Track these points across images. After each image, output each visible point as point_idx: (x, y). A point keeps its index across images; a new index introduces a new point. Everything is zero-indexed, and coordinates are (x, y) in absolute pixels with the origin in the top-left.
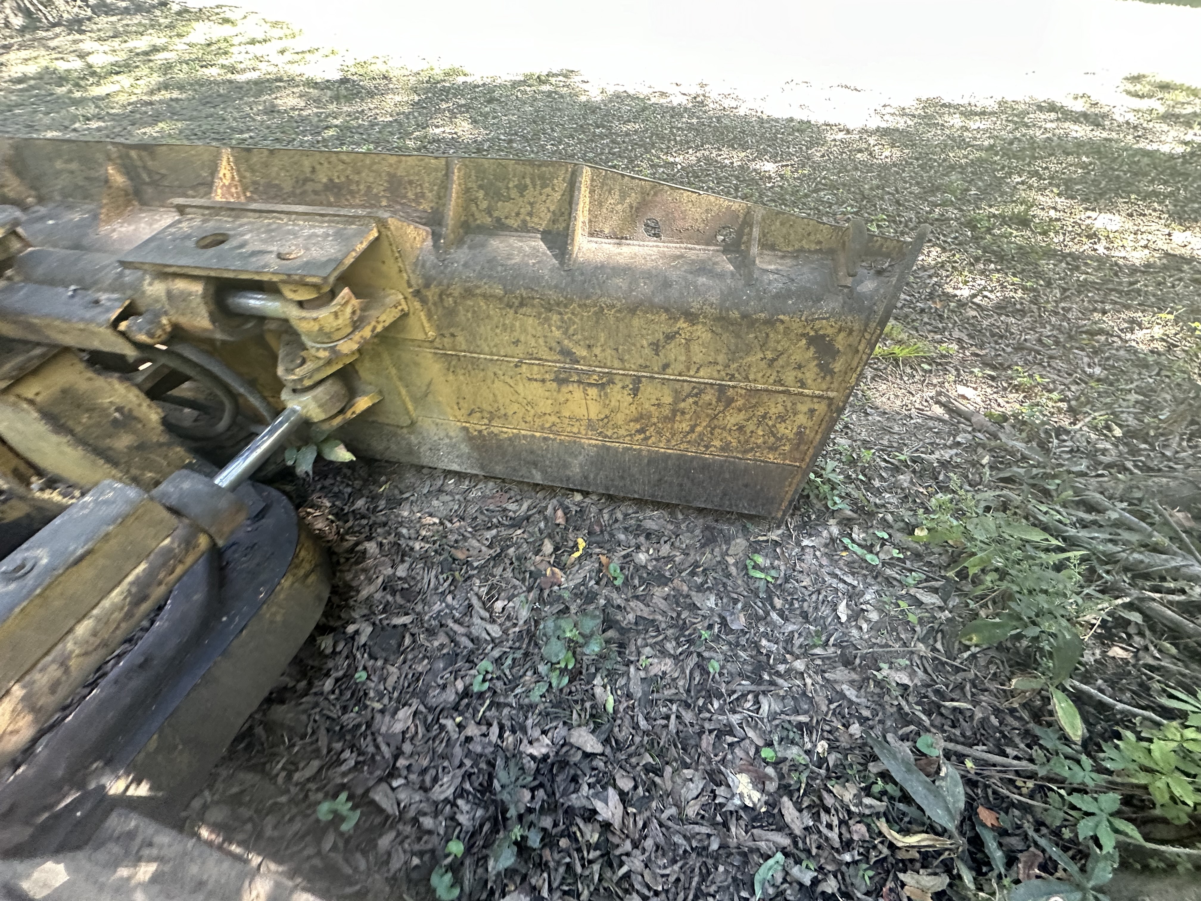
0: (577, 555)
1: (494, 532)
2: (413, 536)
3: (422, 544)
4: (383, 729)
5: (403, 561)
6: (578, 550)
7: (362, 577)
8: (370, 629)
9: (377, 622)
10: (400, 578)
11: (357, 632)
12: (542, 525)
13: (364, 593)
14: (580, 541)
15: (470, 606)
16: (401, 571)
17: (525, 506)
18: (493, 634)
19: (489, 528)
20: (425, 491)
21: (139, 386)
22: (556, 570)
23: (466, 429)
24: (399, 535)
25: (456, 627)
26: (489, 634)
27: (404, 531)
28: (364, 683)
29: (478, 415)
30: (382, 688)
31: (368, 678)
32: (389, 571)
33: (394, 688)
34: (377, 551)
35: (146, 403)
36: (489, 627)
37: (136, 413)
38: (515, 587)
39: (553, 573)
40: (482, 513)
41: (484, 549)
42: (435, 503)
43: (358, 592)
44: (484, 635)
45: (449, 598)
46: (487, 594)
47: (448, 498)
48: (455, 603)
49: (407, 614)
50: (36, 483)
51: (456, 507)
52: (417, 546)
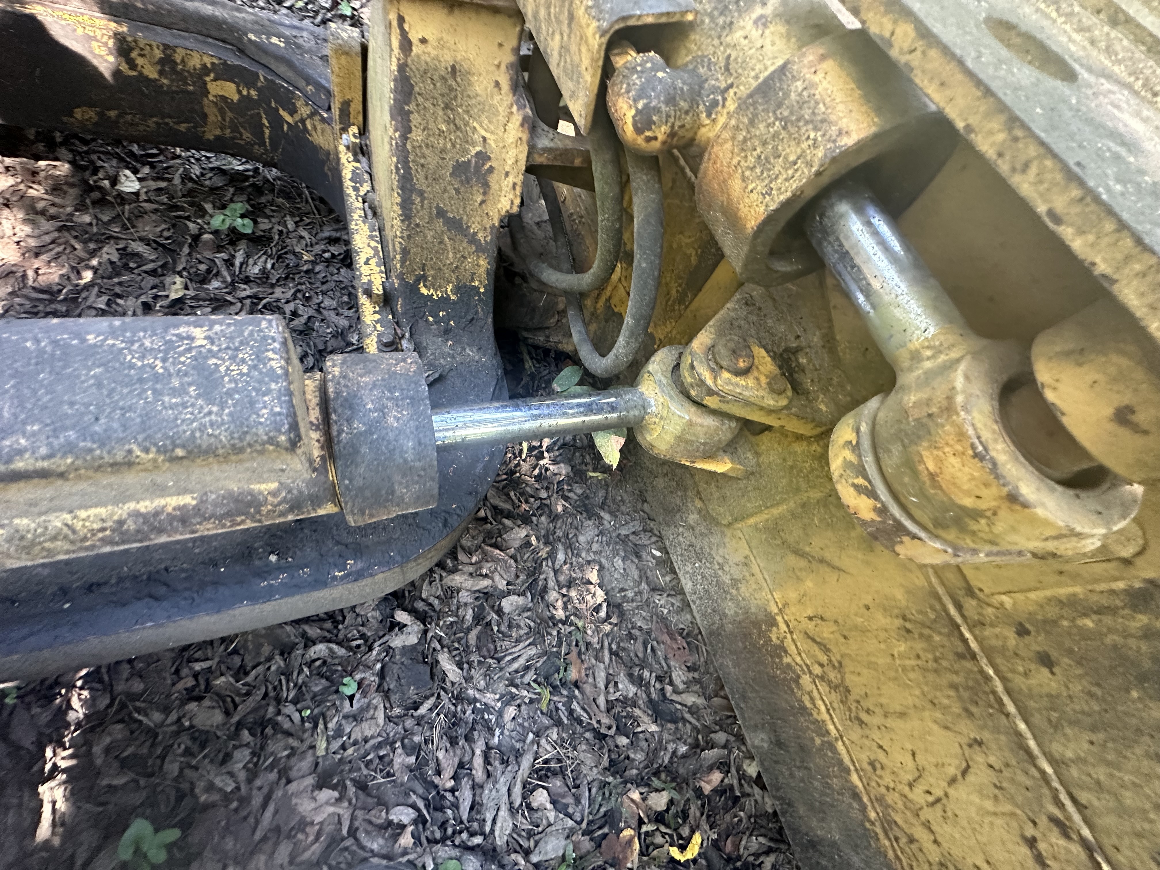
0: (675, 852)
1: (632, 690)
2: (562, 578)
3: (559, 604)
4: (293, 787)
5: (523, 594)
6: (683, 848)
7: (474, 559)
8: (413, 640)
9: (430, 635)
10: (500, 612)
11: (402, 626)
12: (683, 749)
13: (457, 580)
14: (697, 838)
15: (518, 755)
16: (508, 604)
17: (690, 699)
18: (497, 833)
19: (630, 676)
20: (624, 532)
21: (532, 149)
22: (637, 846)
23: (772, 623)
24: (552, 555)
25: (478, 761)
26: (494, 821)
27: (561, 556)
28: (342, 697)
29: (824, 659)
30: (348, 730)
31: (351, 698)
32: (502, 585)
33: (356, 743)
34: (517, 544)
35: (517, 177)
36: (504, 813)
37: (493, 180)
38: (578, 800)
39: (630, 842)
40: (645, 644)
41: (601, 701)
42: (618, 562)
43: (454, 571)
44: (489, 817)
45: (511, 711)
46: (546, 762)
47: (636, 574)
48: (509, 726)
49: (459, 665)
50: (351, 136)
51: (630, 594)
52: (553, 595)
